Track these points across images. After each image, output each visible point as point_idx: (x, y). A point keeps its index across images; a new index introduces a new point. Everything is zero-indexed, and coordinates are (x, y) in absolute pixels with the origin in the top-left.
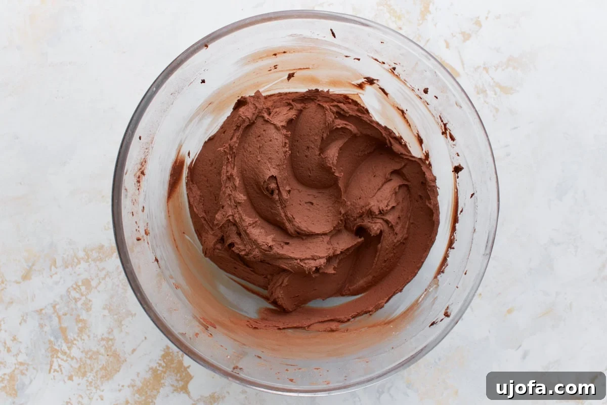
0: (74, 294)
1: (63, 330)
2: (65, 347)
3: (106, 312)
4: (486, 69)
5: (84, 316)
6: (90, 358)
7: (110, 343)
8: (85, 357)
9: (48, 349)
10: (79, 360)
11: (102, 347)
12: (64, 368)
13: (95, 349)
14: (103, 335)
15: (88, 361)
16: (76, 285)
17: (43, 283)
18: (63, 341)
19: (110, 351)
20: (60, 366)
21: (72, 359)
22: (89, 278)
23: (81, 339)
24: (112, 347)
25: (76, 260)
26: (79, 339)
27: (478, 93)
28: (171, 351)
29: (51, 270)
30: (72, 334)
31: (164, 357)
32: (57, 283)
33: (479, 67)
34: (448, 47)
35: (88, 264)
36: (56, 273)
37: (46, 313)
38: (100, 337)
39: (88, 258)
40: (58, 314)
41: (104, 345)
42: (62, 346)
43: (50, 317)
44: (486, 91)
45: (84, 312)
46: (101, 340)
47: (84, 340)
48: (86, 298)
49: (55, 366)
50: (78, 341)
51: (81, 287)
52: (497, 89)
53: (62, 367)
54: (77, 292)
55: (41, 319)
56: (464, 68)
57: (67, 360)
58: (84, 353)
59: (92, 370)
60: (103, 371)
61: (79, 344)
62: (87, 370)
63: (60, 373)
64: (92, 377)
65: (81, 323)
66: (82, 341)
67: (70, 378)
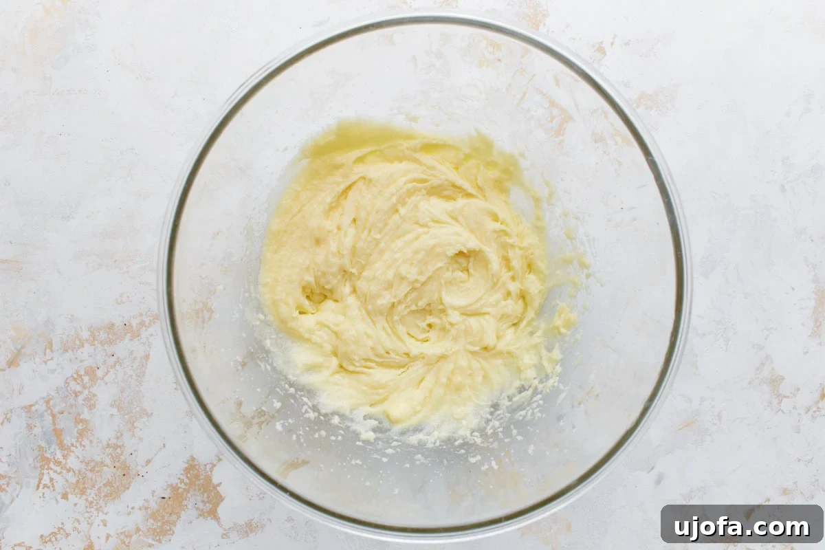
1: (58, 433)
2: (59, 455)
3: (115, 411)
4: (605, 113)
5: (86, 415)
6: (92, 470)
7: (119, 450)
8: (85, 469)
9: (37, 458)
10: (77, 472)
11: (108, 456)
12: (57, 482)
13: (98, 459)
14: (109, 440)
15: (89, 475)
16: (77, 374)
17: (34, 371)
18: (57, 448)
19: (119, 461)
20: (51, 480)
21: (69, 471)
22: (94, 365)
23: (81, 445)
24: (121, 456)
25: (77, 342)
26: (78, 445)
27: (596, 141)
28: (196, 463)
29: (45, 355)
30: (68, 438)
31: (187, 470)
32: (53, 371)
33: (597, 109)
34: (557, 83)
35: (93, 347)
36: (52, 359)
37: (36, 410)
38: (106, 443)
39: (94, 340)
40: (52, 412)
41: (110, 454)
42: (56, 454)
43: (42, 415)
44: (605, 139)
45: (86, 410)
46: (107, 447)
47: (84, 446)
48: (89, 392)
49: (46, 480)
50: (76, 447)
51: (83, 377)
52: (619, 139)
53: (54, 481)
54: (78, 384)
55: (30, 418)
56: (578, 110)
57: (61, 473)
58: (84, 464)
59: (93, 486)
60: (108, 488)
61: (78, 451)
62: (86, 486)
63: (52, 489)
64: (93, 495)
65: (81, 424)
66: (82, 448)
67: (65, 496)
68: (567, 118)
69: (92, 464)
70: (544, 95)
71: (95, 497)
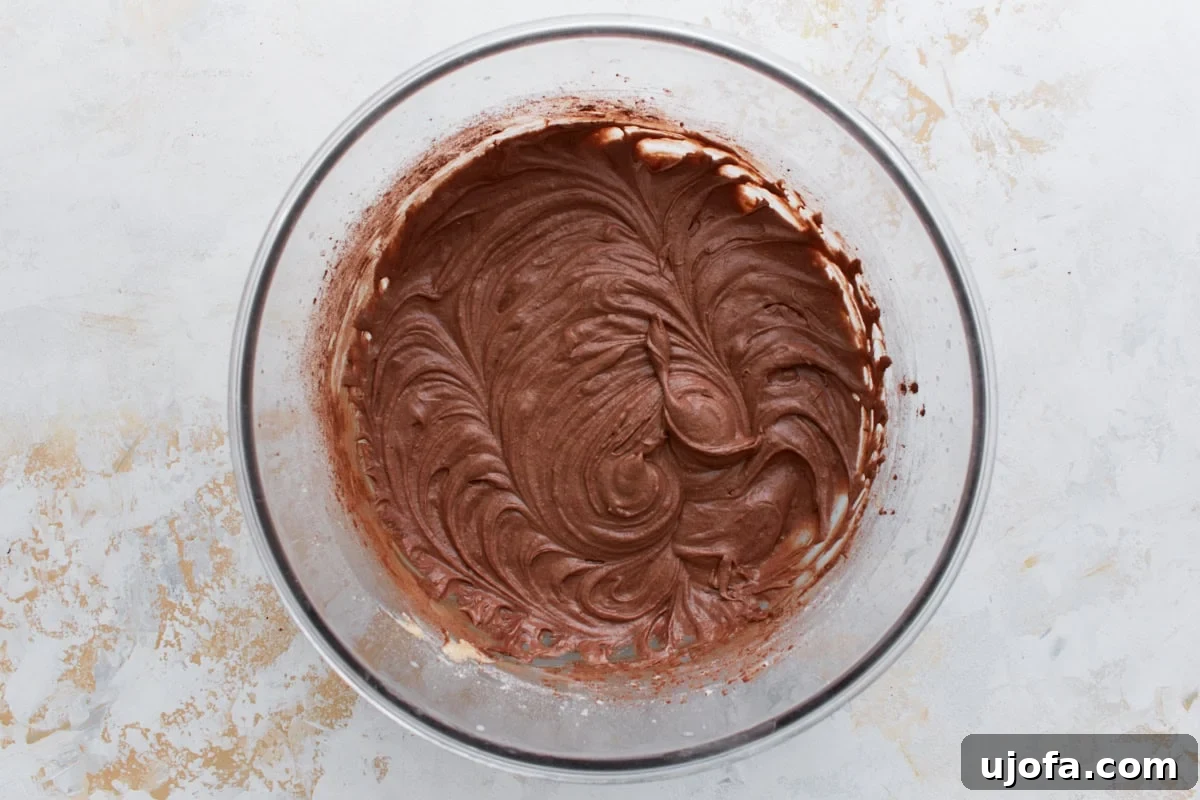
0: (210, 500)
1: (186, 568)
2: (187, 600)
4: (995, 106)
5: (226, 542)
6: (234, 622)
7: (273, 594)
8: (225, 621)
9: (155, 602)
10: (212, 625)
11: (257, 601)
12: (184, 638)
13: (243, 606)
14: (260, 579)
15: (231, 628)
16: (214, 483)
17: (152, 478)
18: (184, 589)
19: (274, 609)
20: (177, 635)
21: (201, 622)
23: (219, 585)
24: (277, 603)
25: (215, 437)
26: (215, 586)
27: (978, 150)
29: (168, 454)
30: (201, 576)
32: (178, 479)
33: (981, 101)
34: (923, 61)
36: (177, 460)
37: (155, 535)
38: (255, 584)
40: (177, 537)
41: (261, 598)
42: (183, 598)
43: (163, 542)
44: (993, 145)
45: (226, 535)
46: (256, 590)
47: (223, 587)
48: (231, 509)
49: (168, 635)
50: (212, 588)
51: (222, 487)
52: (1014, 143)
53: (181, 636)
54: (215, 496)
55: (146, 545)
56: (952, 102)
57: (190, 625)
58: (223, 613)
59: (237, 645)
60: (258, 648)
61: (215, 594)
62: (227, 645)
63: (177, 648)
64: (236, 658)
65: (219, 556)
66: (222, 590)
67: (196, 659)
68: (934, 112)
69: (234, 614)
70: (901, 79)
71: (238, 661)
